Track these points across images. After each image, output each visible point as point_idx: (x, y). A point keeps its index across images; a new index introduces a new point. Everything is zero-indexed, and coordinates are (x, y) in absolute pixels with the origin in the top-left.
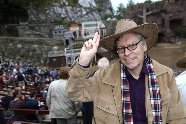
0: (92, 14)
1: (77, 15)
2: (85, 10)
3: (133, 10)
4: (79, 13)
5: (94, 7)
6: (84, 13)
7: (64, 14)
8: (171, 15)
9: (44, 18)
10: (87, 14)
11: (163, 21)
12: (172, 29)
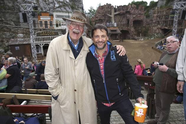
0: (65, 9)
1: (49, 6)
2: (58, 3)
3: (103, 9)
4: (51, 5)
5: (67, 2)
6: (57, 5)
7: (34, 3)
8: (134, 16)
9: (10, 5)
10: (60, 7)
11: (128, 21)
12: (135, 28)
